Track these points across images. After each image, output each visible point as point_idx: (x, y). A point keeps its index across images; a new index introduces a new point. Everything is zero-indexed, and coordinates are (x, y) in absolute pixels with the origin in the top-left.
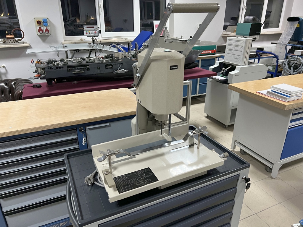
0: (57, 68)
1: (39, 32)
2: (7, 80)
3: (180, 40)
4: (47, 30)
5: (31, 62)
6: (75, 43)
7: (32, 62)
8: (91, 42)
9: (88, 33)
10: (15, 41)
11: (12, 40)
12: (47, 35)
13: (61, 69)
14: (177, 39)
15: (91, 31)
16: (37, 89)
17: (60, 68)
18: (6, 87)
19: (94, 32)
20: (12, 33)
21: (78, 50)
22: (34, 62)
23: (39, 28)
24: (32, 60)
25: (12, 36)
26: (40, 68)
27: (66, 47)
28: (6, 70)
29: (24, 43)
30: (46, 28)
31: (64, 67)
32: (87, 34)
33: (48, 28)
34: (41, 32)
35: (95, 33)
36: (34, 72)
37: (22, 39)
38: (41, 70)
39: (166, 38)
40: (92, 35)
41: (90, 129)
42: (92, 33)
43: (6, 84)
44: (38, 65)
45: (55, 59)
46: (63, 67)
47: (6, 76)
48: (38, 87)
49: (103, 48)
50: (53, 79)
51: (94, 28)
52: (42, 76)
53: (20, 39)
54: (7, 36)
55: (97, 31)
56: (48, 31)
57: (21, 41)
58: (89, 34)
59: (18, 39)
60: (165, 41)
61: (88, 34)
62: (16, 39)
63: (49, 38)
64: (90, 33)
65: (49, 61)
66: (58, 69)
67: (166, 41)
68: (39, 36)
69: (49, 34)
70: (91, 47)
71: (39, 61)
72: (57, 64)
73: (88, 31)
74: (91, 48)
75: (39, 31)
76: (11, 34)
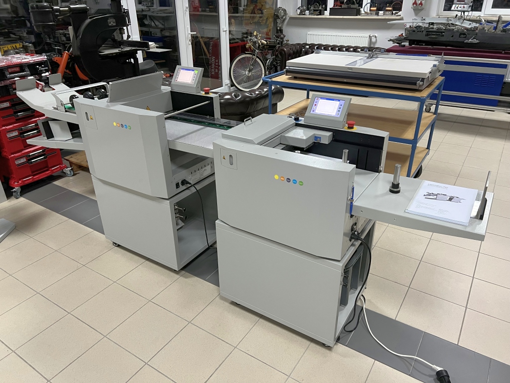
10: (391, 13)
11: (389, 12)
12: (420, 8)
15: (460, 5)
19: (462, 6)
20: (392, 6)
23: (414, 2)
25: (390, 9)
27: (424, 19)
28: (376, 40)
29: (400, 15)
30: (421, 1)
32: (455, 8)
34: (415, 5)
35: (464, 7)
36: (389, 41)
37: (399, 12)
40: (459, 9)
42: (460, 7)
47: (374, 45)
54: (387, 9)
56: (422, 5)
57: (398, 14)
58: (457, 8)
59: (396, 12)
62: (394, 12)
63: (422, 12)
68: (413, 9)
69: (423, 8)
73: (457, 5)
75: (413, 4)
76: (390, 7)
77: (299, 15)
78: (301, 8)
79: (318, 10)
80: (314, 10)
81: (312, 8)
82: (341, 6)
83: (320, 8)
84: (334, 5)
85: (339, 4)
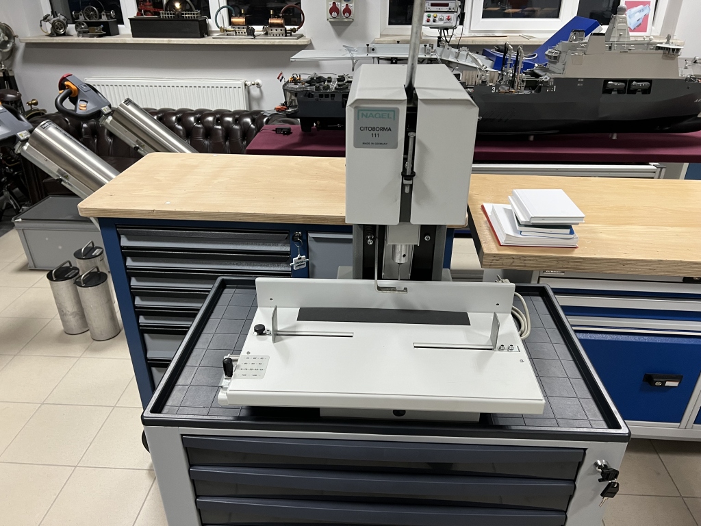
0: (321, 96)
1: (331, 14)
2: (258, 112)
3: (659, 48)
4: (347, 10)
5: (278, 78)
6: (398, 42)
7: (280, 78)
8: (434, 41)
9: (431, 19)
10: (283, 32)
11: (279, 29)
12: (346, 20)
13: (329, 99)
14: (648, 44)
15: (439, 15)
16: (280, 137)
17: (327, 96)
18: (252, 126)
19: (445, 15)
20: (281, 15)
21: (396, 58)
22: (283, 77)
23: (332, 6)
24: (281, 74)
25: (279, 21)
26: (291, 92)
27: (373, 50)
28: (261, 91)
29: (302, 36)
30: (347, 5)
31: (336, 94)
32: (428, 21)
33: (351, 6)
34: (334, 14)
35: (449, 19)
37: (298, 28)
38: (293, 98)
39: (614, 39)
40: (440, 23)
41: (317, 239)
42: (442, 18)
43: (253, 121)
44: (292, 85)
45: (329, 76)
46: (333, 95)
48: (284, 134)
49: (457, 57)
50: (315, 120)
51: (448, 8)
52: (290, 110)
53: (296, 27)
54: (271, 21)
55: (453, 16)
56: (350, 12)
57: (297, 32)
58: (434, 21)
59: (292, 27)
60: (610, 48)
61: (431, 23)
62: (288, 28)
63: (351, 28)
64: (437, 19)
65: (312, 79)
66: (324, 99)
67: (613, 48)
68: (330, 22)
69: (351, 20)
70: (428, 53)
71: (295, 76)
72: (324, 87)
73: (432, 14)
74: (428, 56)
75: (331, 11)
76: (279, 17)
77: (51, 35)
78: (53, 19)
79: (98, 24)
80: (89, 24)
81: (82, 18)
82: (158, 14)
83: (104, 19)
84: (139, 10)
85: (150, 8)
